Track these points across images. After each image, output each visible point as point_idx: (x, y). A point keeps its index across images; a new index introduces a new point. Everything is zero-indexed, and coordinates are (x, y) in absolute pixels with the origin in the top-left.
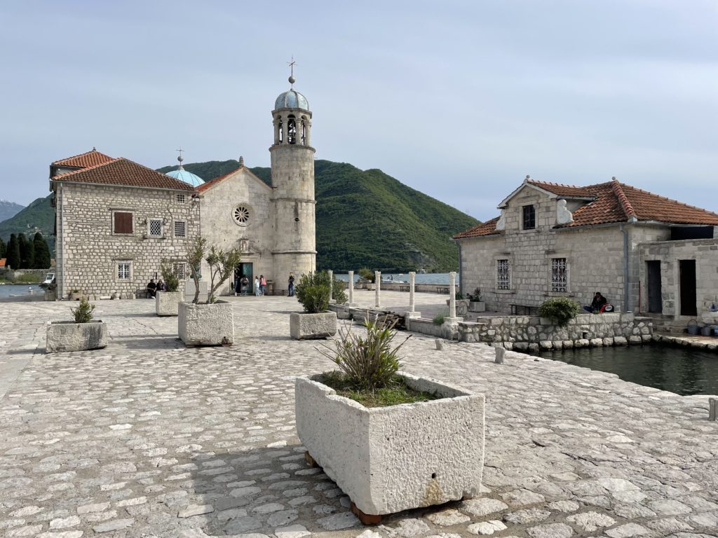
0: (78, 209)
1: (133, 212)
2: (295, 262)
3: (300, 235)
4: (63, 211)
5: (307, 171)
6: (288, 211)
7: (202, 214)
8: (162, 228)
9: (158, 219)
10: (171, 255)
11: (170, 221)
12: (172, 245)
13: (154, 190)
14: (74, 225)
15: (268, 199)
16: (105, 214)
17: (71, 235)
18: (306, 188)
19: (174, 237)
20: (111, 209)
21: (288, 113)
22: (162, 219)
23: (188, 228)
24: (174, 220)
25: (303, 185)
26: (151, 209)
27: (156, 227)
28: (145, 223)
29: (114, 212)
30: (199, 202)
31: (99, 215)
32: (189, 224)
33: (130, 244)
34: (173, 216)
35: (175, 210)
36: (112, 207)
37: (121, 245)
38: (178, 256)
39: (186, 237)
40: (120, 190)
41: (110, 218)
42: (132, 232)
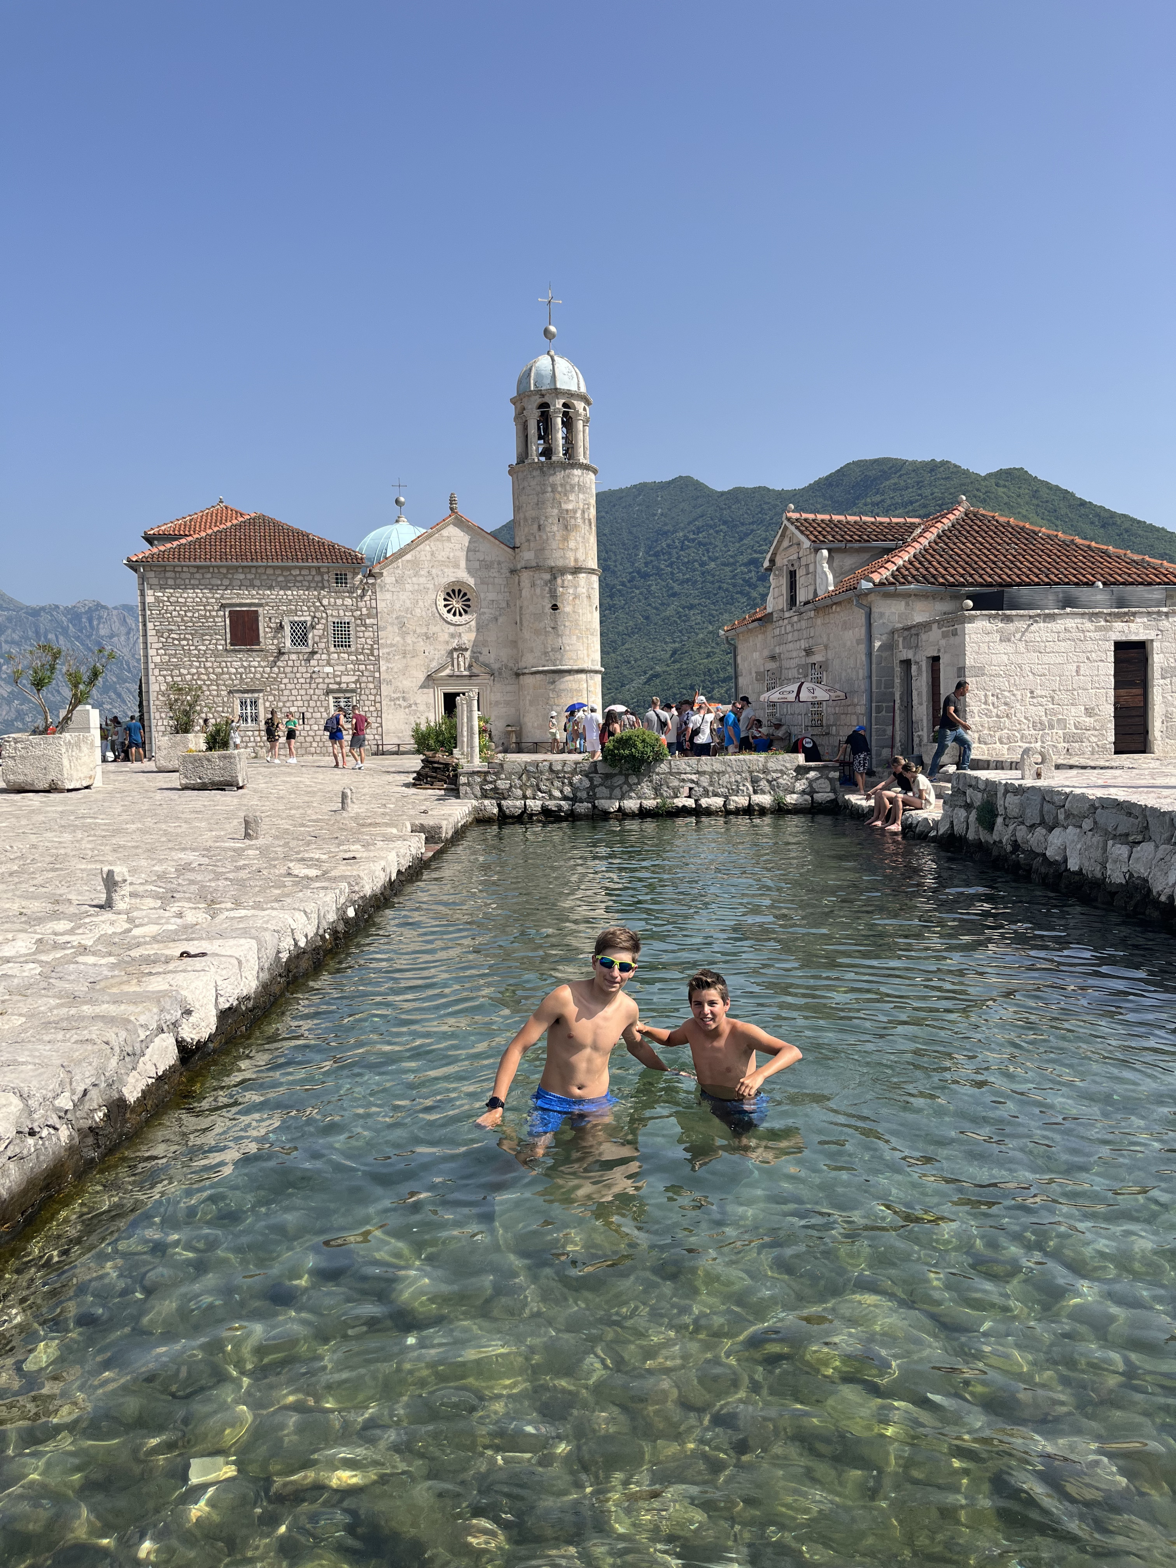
0: (170, 608)
1: (260, 610)
2: (553, 690)
3: (561, 636)
4: (148, 613)
5: (575, 511)
6: (538, 591)
7: (381, 605)
8: (310, 636)
9: (302, 619)
10: (327, 681)
11: (324, 621)
12: (329, 664)
13: (296, 567)
14: (166, 634)
15: (505, 571)
16: (214, 613)
17: (162, 652)
18: (572, 544)
19: (332, 649)
20: (223, 606)
21: (538, 400)
22: (309, 618)
23: (357, 631)
24: (330, 619)
25: (565, 539)
26: (290, 600)
27: (301, 634)
28: (281, 627)
29: (228, 610)
30: (373, 584)
31: (205, 616)
32: (357, 625)
33: (256, 664)
34: (329, 612)
35: (332, 600)
36: (223, 602)
37: (243, 666)
38: (339, 683)
39: (353, 649)
40: (237, 572)
41: (223, 621)
42: (258, 643)
